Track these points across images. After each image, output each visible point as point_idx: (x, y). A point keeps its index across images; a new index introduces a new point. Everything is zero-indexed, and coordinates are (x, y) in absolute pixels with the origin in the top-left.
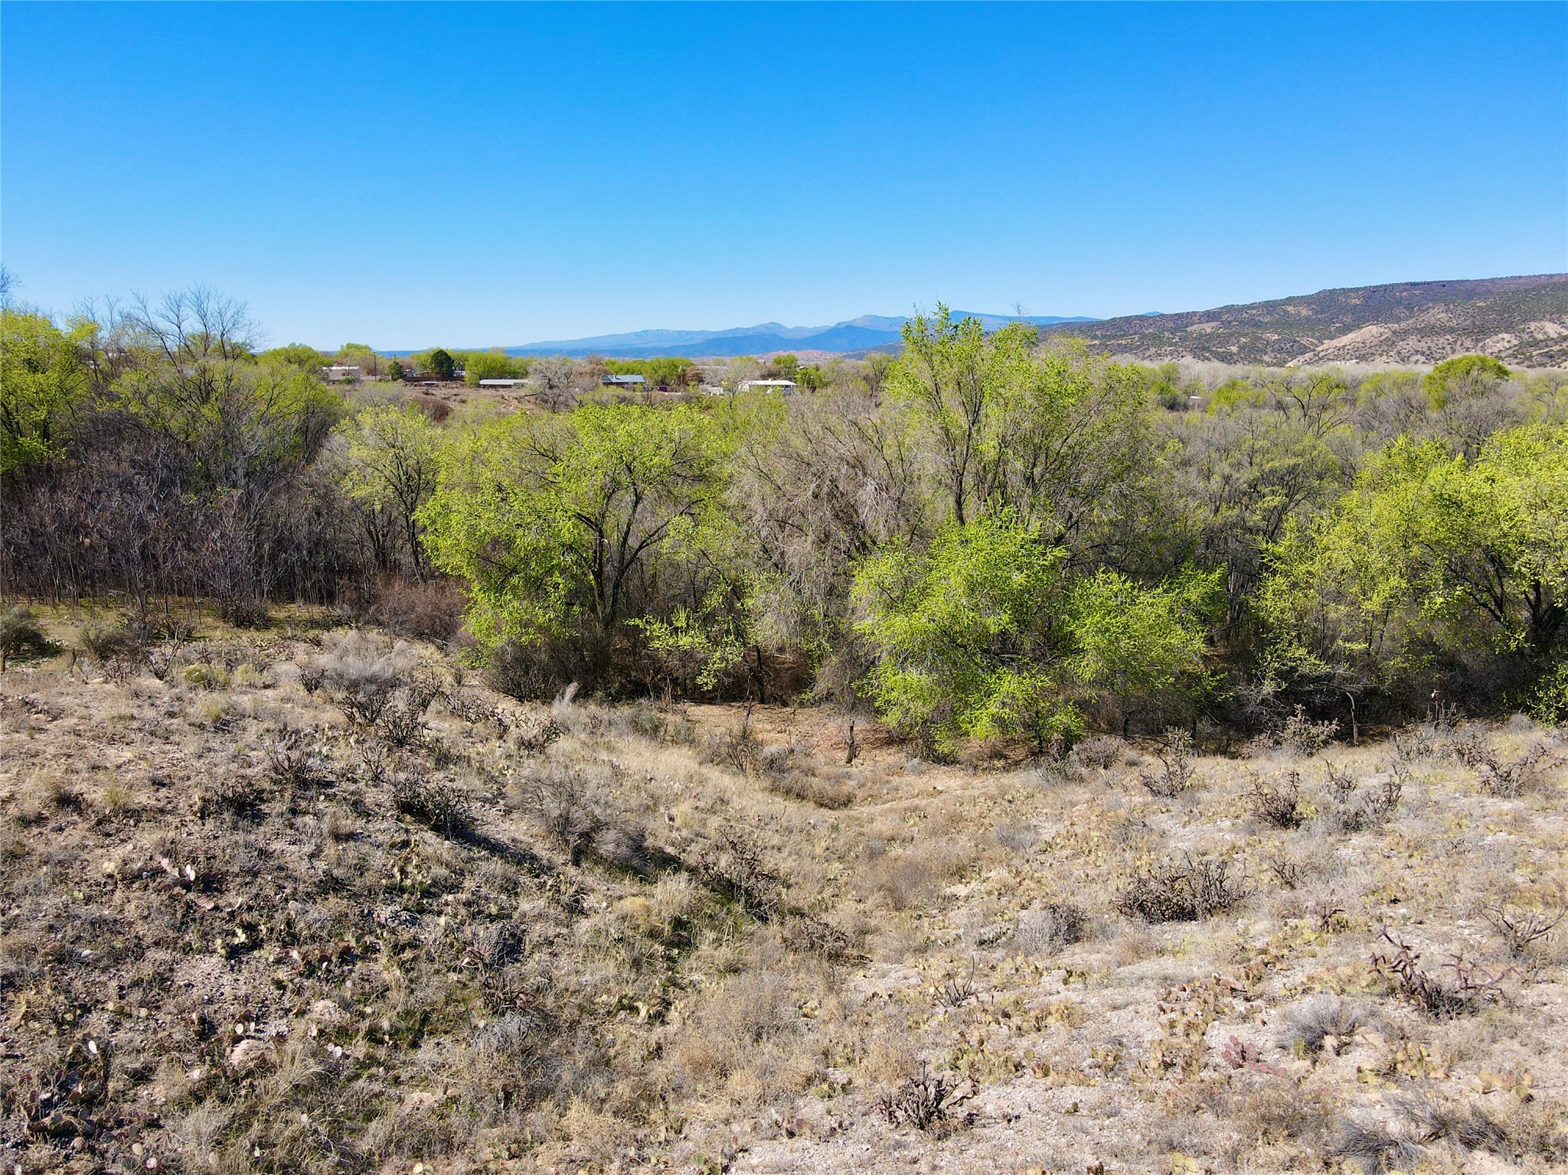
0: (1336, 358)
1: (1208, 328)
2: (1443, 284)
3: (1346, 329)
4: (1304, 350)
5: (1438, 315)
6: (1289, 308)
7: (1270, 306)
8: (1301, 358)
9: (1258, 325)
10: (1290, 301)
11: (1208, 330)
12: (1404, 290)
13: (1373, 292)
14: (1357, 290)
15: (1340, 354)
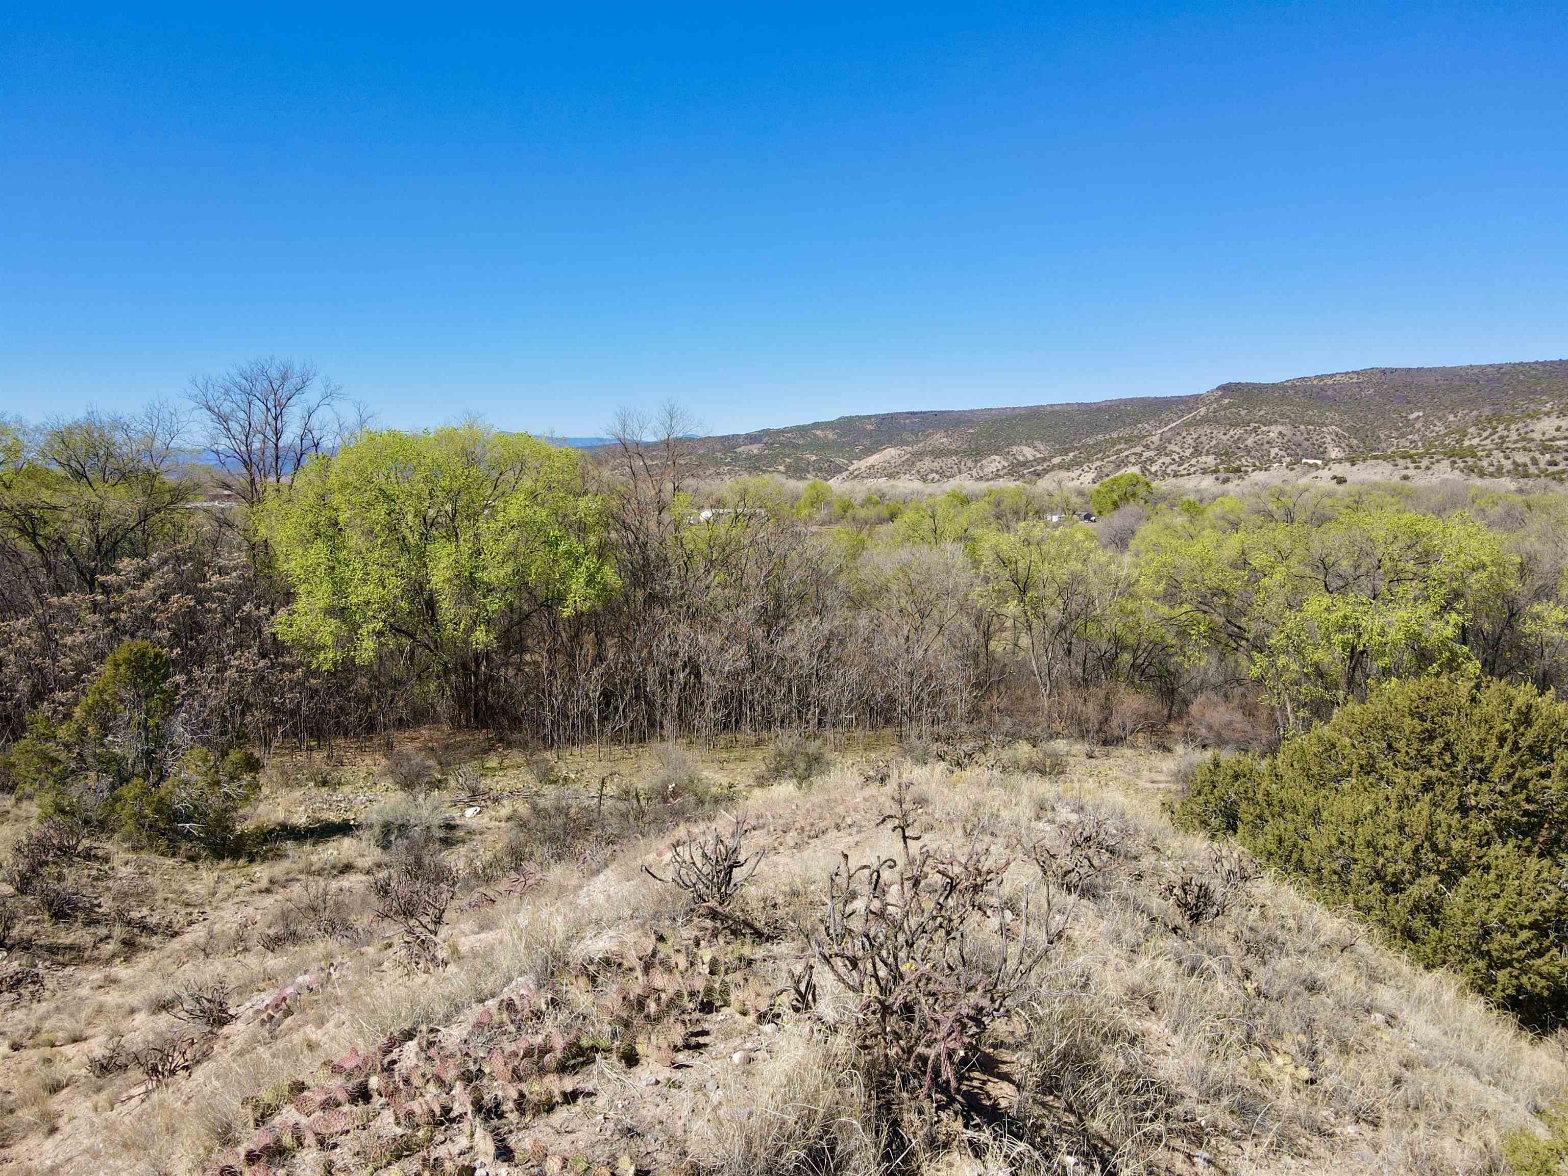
0: (869, 476)
1: (755, 449)
2: (935, 414)
3: (869, 451)
4: (839, 470)
5: (940, 439)
6: (818, 432)
7: (802, 430)
8: (840, 477)
9: (796, 447)
10: (816, 425)
11: (756, 451)
12: (906, 418)
13: (883, 419)
14: (869, 417)
15: (872, 472)
